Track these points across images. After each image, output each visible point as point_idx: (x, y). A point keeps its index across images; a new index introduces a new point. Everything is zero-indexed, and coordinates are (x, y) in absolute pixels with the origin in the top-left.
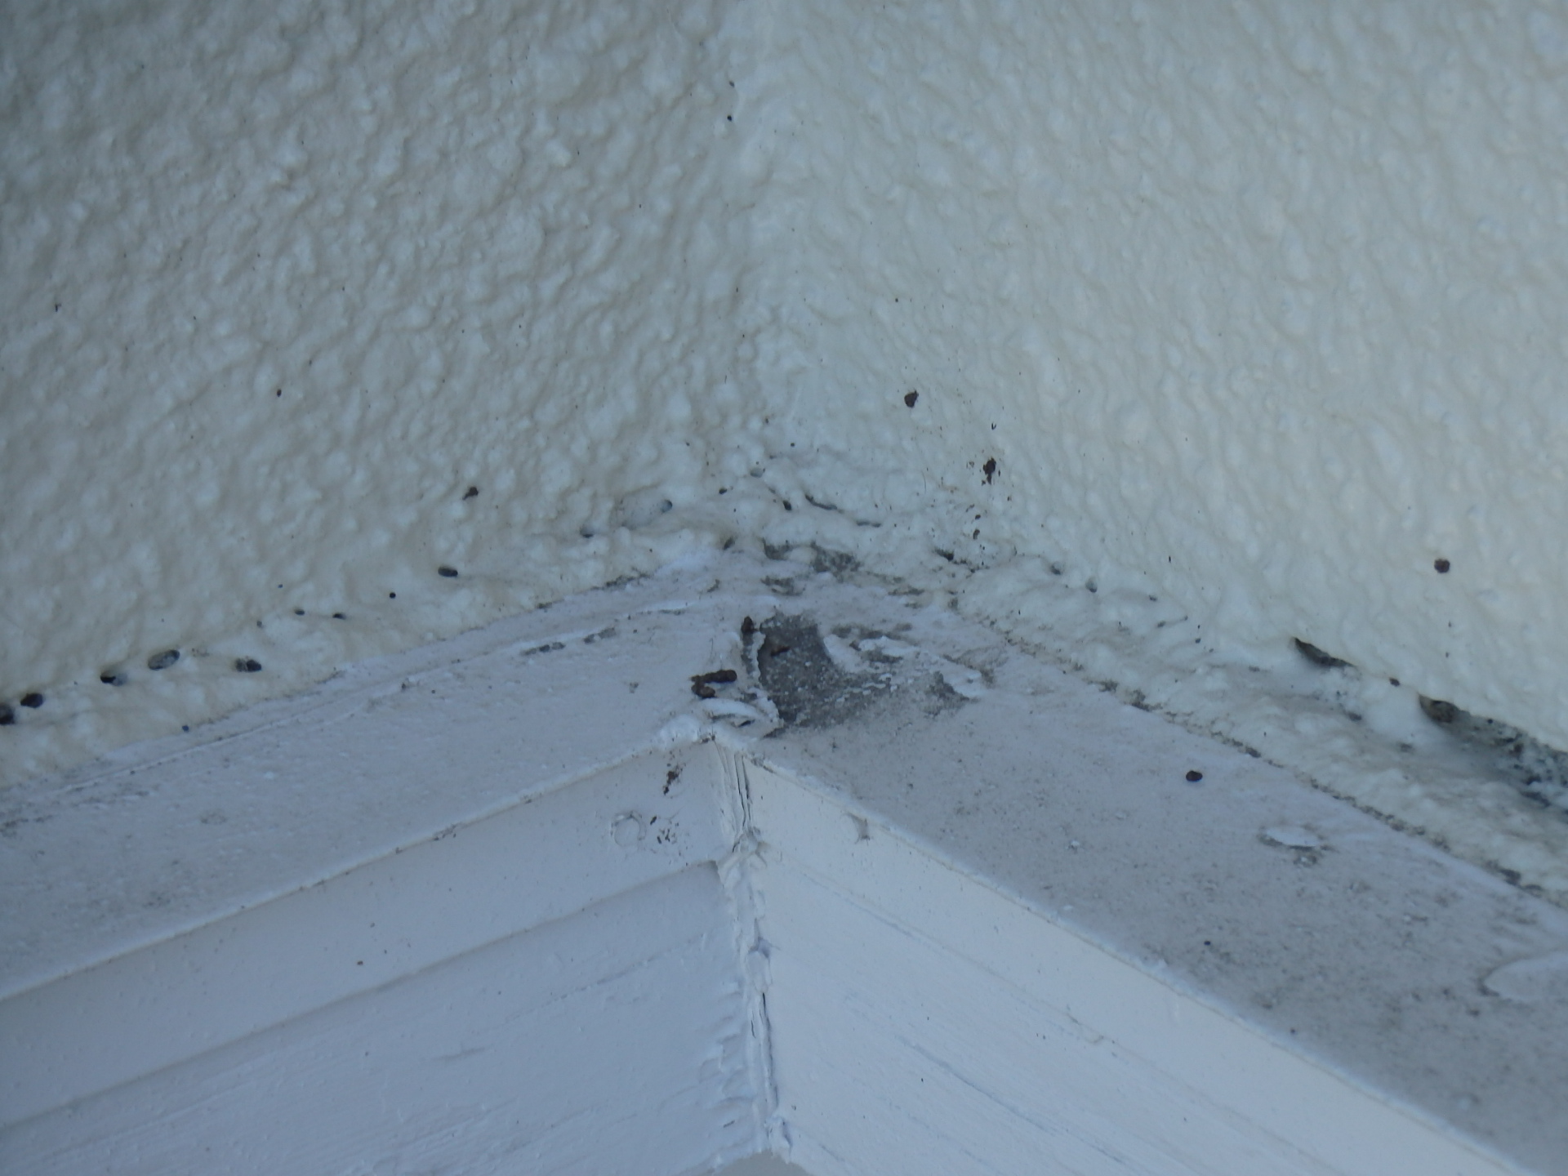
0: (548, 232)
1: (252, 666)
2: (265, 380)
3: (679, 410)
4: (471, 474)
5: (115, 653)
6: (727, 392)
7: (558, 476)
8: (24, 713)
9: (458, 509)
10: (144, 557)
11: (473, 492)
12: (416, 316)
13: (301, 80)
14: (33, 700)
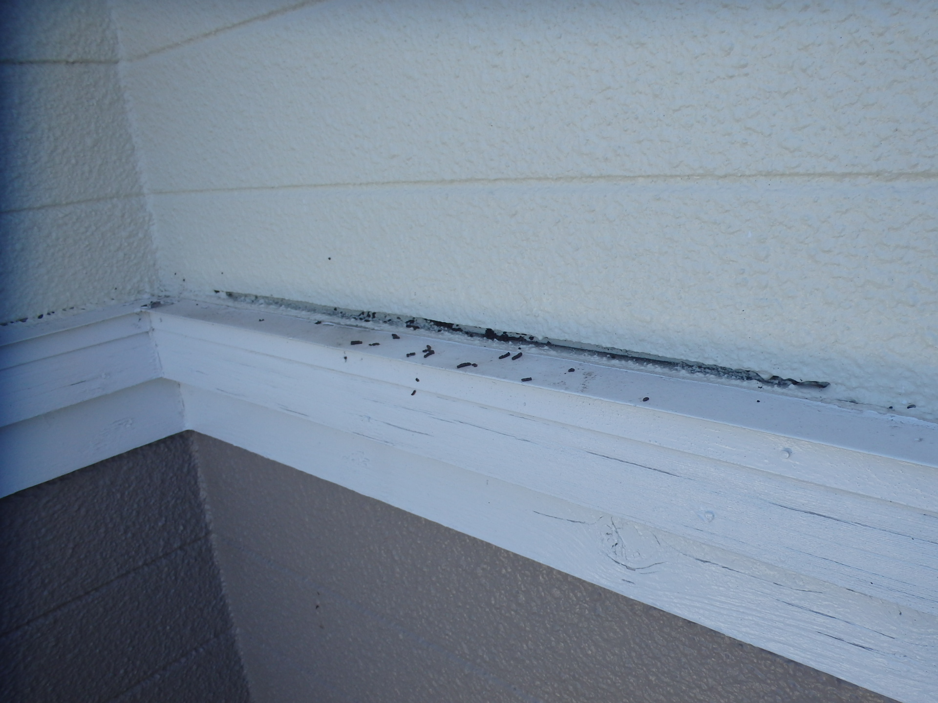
0: (125, 255)
1: (84, 309)
2: (85, 272)
3: (146, 279)
4: (115, 286)
5: (65, 307)
6: (154, 277)
7: (129, 287)
8: (51, 314)
9: (114, 291)
10: (68, 294)
11: (116, 289)
12: (106, 265)
13: (88, 234)
14: (53, 313)
